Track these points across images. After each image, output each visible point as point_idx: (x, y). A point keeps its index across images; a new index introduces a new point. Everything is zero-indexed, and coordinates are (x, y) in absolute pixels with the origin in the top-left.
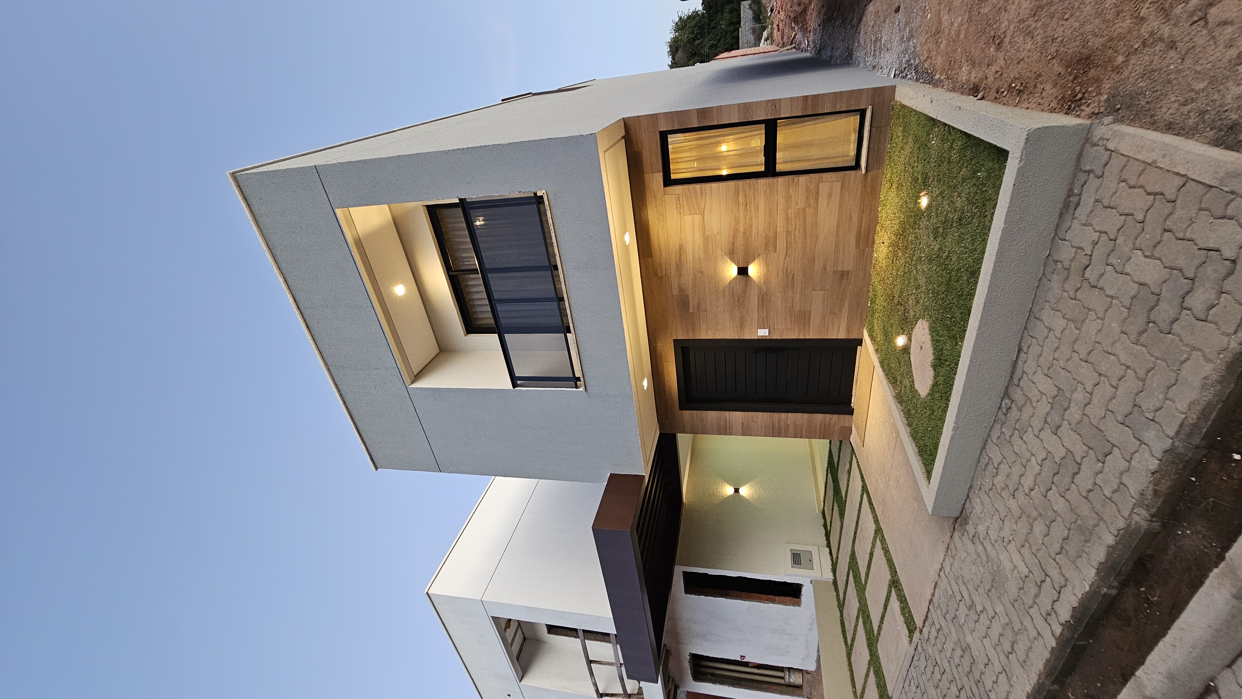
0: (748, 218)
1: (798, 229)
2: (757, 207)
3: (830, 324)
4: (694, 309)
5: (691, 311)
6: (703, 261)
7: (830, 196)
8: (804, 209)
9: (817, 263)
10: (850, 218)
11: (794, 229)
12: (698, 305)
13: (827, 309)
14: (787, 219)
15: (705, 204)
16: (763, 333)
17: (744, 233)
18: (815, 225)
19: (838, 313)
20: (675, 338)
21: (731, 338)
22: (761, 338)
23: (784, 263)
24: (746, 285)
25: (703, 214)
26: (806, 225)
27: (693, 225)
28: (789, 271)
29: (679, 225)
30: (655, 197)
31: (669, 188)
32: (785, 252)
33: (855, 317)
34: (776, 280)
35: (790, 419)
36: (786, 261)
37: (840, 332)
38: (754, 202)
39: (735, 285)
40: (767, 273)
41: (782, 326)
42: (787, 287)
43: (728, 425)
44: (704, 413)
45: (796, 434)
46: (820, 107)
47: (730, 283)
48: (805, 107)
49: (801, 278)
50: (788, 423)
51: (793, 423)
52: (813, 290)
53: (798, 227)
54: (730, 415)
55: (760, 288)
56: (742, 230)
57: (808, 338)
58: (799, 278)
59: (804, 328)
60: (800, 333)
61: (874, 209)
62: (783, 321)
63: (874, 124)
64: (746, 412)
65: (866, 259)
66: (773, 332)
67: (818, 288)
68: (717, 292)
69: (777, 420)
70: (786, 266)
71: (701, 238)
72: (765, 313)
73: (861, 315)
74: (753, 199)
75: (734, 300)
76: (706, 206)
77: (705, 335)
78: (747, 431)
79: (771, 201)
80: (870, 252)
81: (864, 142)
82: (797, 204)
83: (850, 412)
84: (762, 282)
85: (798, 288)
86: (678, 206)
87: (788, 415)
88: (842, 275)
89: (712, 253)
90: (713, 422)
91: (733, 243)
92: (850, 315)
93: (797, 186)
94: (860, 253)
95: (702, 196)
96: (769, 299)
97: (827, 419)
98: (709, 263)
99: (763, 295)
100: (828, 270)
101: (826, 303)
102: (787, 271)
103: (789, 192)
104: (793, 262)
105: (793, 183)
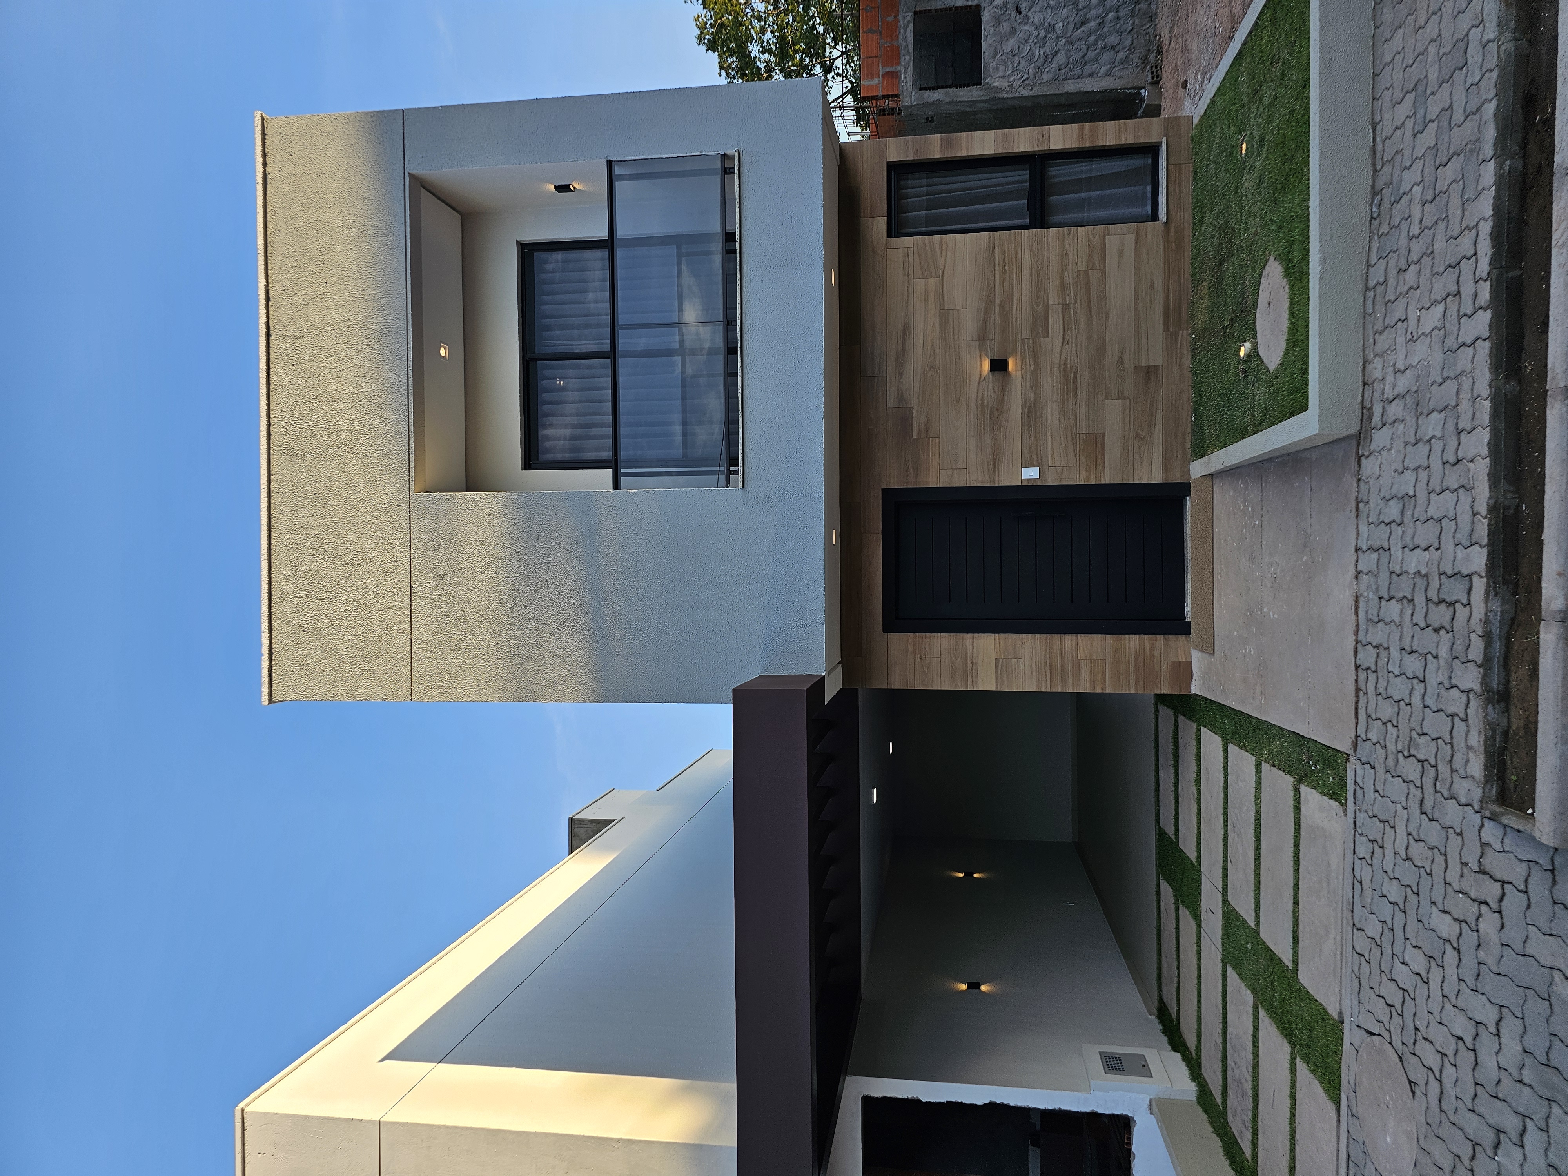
0: (1006, 284)
1: (1078, 301)
2: (1020, 269)
3: (1137, 456)
4: (919, 431)
5: (915, 437)
6: (937, 351)
7: (1121, 253)
8: (1086, 272)
9: (1109, 354)
10: (1152, 286)
11: (1073, 302)
12: (926, 425)
13: (1130, 429)
14: (1063, 286)
15: (945, 263)
16: (1031, 473)
17: (1000, 306)
18: (1103, 296)
19: (1148, 437)
20: (885, 487)
21: (979, 485)
22: (1025, 484)
23: (1061, 355)
24: (1003, 391)
25: (941, 278)
26: (1090, 294)
27: (926, 292)
28: (1069, 366)
29: (906, 293)
30: (874, 251)
31: (894, 240)
32: (1062, 337)
33: (1174, 443)
34: (1050, 383)
35: (1081, 648)
36: (1064, 350)
37: (1154, 471)
38: (1016, 261)
39: (986, 391)
40: (1035, 370)
41: (1061, 461)
42: (1067, 394)
43: (970, 665)
44: (928, 640)
45: (1093, 683)
46: (1100, 137)
47: (978, 387)
48: (1081, 136)
49: (1087, 377)
50: (1079, 658)
51: (1088, 656)
52: (1107, 398)
53: (1078, 298)
54: (973, 642)
55: (1025, 394)
56: (998, 301)
57: (1103, 482)
58: (1084, 378)
59: (1096, 465)
60: (1090, 475)
61: (1184, 272)
62: (1062, 453)
63: (1172, 161)
64: (1002, 635)
65: (1180, 348)
66: (1047, 473)
67: (1113, 395)
68: (958, 402)
69: (1059, 652)
70: (1063, 358)
71: (938, 314)
72: (1032, 438)
73: (1184, 439)
74: (1014, 256)
75: (984, 415)
76: (947, 267)
77: (935, 479)
78: (1005, 679)
79: (1040, 260)
80: (1185, 336)
81: (1160, 185)
82: (1077, 264)
83: (1184, 629)
84: (1028, 384)
85: (1083, 394)
86: (906, 265)
87: (1077, 639)
88: (1148, 373)
89: (952, 337)
90: (943, 660)
91: (985, 322)
92: (1166, 441)
93: (1076, 238)
94: (1171, 337)
95: (941, 251)
96: (1038, 413)
97: (1147, 645)
98: (947, 354)
99: (1030, 407)
100: (1126, 365)
101: (1127, 420)
102: (1066, 367)
103: (1064, 247)
104: (1074, 352)
105: (1069, 234)
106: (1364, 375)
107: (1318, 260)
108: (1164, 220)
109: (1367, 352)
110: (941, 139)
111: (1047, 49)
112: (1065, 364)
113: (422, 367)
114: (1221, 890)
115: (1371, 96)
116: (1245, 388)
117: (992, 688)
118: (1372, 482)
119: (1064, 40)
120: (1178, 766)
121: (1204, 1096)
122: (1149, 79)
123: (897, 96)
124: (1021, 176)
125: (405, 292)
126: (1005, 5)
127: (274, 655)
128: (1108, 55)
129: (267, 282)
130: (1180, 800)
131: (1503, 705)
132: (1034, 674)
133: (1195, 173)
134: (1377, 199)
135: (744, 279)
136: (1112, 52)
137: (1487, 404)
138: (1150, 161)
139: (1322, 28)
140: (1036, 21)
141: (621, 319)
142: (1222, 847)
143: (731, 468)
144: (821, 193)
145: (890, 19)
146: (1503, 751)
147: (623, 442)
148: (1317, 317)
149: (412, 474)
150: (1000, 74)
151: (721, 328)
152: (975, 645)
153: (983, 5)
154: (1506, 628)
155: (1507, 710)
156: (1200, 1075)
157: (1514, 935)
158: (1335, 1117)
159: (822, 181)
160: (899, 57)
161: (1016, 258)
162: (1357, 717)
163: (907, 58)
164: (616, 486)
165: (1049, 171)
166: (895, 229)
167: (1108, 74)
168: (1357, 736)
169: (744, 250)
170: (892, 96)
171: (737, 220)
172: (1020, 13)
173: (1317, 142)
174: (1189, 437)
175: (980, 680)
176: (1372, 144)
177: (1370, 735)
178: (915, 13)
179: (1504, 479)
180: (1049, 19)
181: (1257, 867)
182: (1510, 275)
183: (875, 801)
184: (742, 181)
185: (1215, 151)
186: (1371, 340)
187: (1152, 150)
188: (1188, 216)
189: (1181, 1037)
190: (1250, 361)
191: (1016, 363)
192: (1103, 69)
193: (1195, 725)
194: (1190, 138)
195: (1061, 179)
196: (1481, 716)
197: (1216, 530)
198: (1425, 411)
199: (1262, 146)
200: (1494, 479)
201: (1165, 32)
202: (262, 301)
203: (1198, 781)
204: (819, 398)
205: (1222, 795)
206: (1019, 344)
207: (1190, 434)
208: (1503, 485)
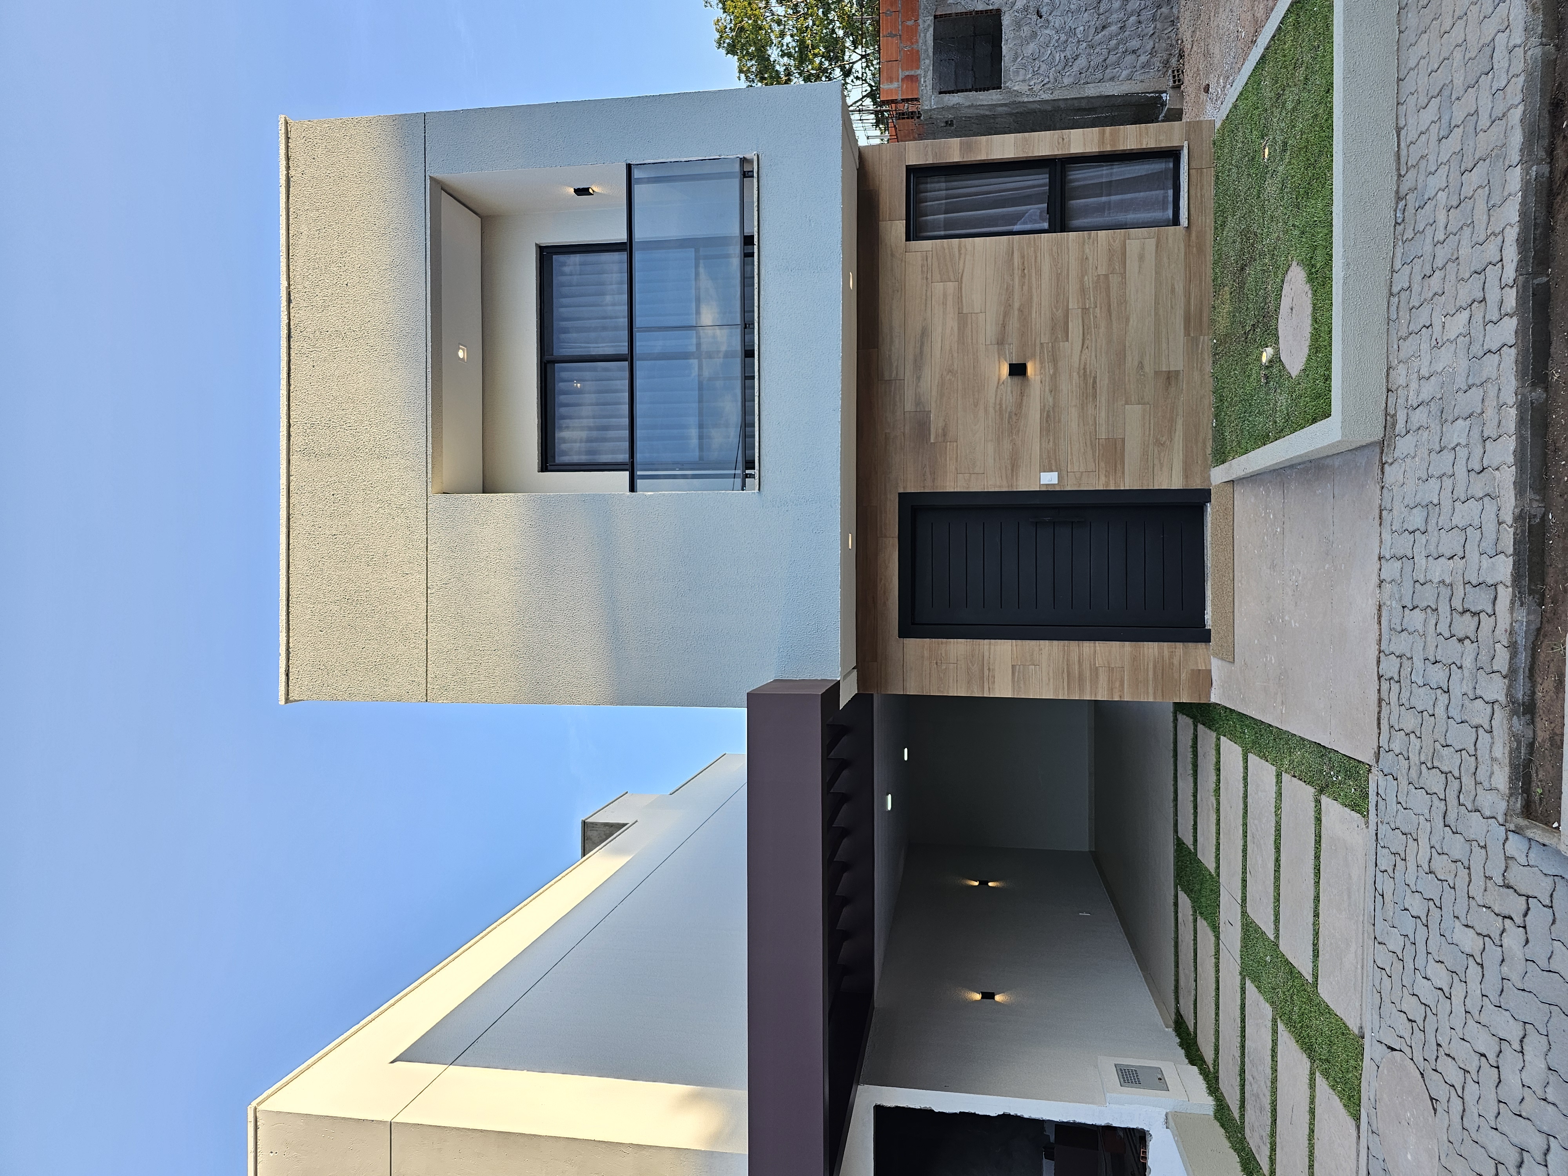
0: (1026, 288)
1: (1098, 306)
2: (1039, 272)
3: (1156, 461)
4: (937, 436)
5: (932, 441)
6: (955, 355)
7: (1141, 258)
8: (1106, 276)
9: (1129, 358)
10: (1173, 290)
11: (1092, 306)
12: (943, 430)
13: (1150, 434)
14: (1083, 290)
15: (964, 267)
16: (1049, 479)
17: (1020, 310)
18: (1123, 301)
19: (1168, 443)
20: (901, 491)
21: (997, 490)
22: (1044, 489)
23: (1080, 360)
24: (1022, 394)
25: (960, 281)
26: (1110, 299)
27: (945, 295)
28: (1088, 371)
29: (924, 297)
30: (892, 255)
31: (913, 244)
32: (1081, 341)
33: (1195, 450)
34: (1069, 386)
35: (1099, 655)
36: (1083, 355)
37: (1174, 476)
38: (1035, 265)
39: (1004, 395)
40: (1055, 374)
41: (1079, 466)
42: (1086, 398)
43: (986, 672)
44: (944, 645)
45: (1111, 690)
46: (1121, 141)
47: (996, 391)
48: (1102, 141)
49: (1106, 382)
50: (1097, 665)
51: (1106, 664)
52: (1127, 403)
53: (1098, 303)
54: (990, 648)
55: (1044, 399)
56: (1017, 305)
57: (1122, 488)
58: (1103, 382)
59: (1116, 470)
60: (1109, 480)
61: (1205, 276)
62: (1081, 458)
63: (1193, 165)
64: (1019, 641)
65: (1202, 353)
66: (1065, 477)
67: (1133, 399)
68: (976, 406)
69: (1076, 659)
70: (1082, 363)
71: (956, 318)
72: (1051, 443)
73: (1204, 443)
74: (1033, 260)
75: (1002, 419)
76: (966, 270)
77: (952, 484)
78: (1022, 686)
79: (1060, 264)
80: (1207, 342)
81: (1182, 189)
82: (1097, 268)
83: (1205, 637)
84: (1047, 388)
85: (1102, 398)
86: (925, 269)
87: (1095, 647)
88: (1168, 378)
89: (970, 341)
90: (959, 666)
91: (1004, 326)
92: (1187, 446)
93: (1096, 243)
94: (1193, 342)
95: (960, 254)
96: (1057, 419)
97: (1166, 654)
98: (966, 357)
99: (1048, 412)
100: (1147, 369)
101: (1147, 425)
102: (1085, 372)
103: (1084, 251)
104: (1093, 357)
105: (1089, 238)
106: (1388, 381)
107: (1341, 265)
108: (1186, 225)
109: (1391, 358)
110: (961, 143)
111: (1068, 53)
112: (1085, 369)
113: (441, 369)
114: (1240, 902)
115: (1395, 100)
116: (1267, 394)
117: (1009, 694)
118: (1395, 489)
119: (1085, 44)
120: (1197, 775)
121: (1222, 1111)
122: (1171, 83)
123: (917, 100)
124: (1040, 180)
125: (424, 294)
126: (1026, 9)
127: (291, 655)
128: (1130, 59)
129: (289, 284)
130: (1199, 810)
131: (1528, 717)
132: (1052, 680)
133: (1217, 178)
134: (1402, 204)
135: (762, 283)
136: (1134, 56)
137: (1513, 412)
138: (1171, 165)
139: (1346, 32)
140: (1057, 25)
141: (638, 322)
142: (1241, 858)
143: (748, 472)
144: (840, 196)
145: (910, 23)
146: (1528, 763)
147: (639, 444)
148: (1340, 323)
149: (430, 475)
150: (1021, 78)
151: (738, 331)
152: (992, 651)
153: (1004, 9)
154: (1532, 638)
155: (1533, 722)
156: (1217, 1089)
157: (1538, 950)
158: (1355, 1134)
159: (841, 184)
160: (918, 60)
161: (1036, 262)
162: (1379, 728)
163: (927, 61)
164: (632, 488)
165: (1069, 175)
166: (914, 233)
167: (1129, 78)
168: (1379, 747)
169: (762, 253)
170: (912, 100)
171: (756, 223)
172: (1041, 17)
173: (1341, 146)
174: (1210, 443)
175: (996, 685)
176: (1397, 149)
177: (1392, 746)
178: (935, 17)
179: (1530, 487)
180: (1071, 24)
181: (1277, 879)
182: (1536, 282)
183: (889, 808)
184: (760, 184)
185: (1237, 155)
186: (1396, 347)
187: (1173, 154)
188: (1209, 220)
189: (1198, 1050)
190: (1272, 367)
191: (1035, 368)
192: (1125, 73)
193: (1214, 734)
194: (1212, 142)
195: (1082, 183)
196: (1506, 726)
197: (1236, 537)
198: (1450, 418)
199: (1285, 151)
200: (1520, 488)
201: (1187, 36)
202: (284, 303)
203: (1217, 790)
204: (837, 402)
205: (1241, 806)
206: (1038, 349)
207: (1211, 440)
208: (1529, 494)
